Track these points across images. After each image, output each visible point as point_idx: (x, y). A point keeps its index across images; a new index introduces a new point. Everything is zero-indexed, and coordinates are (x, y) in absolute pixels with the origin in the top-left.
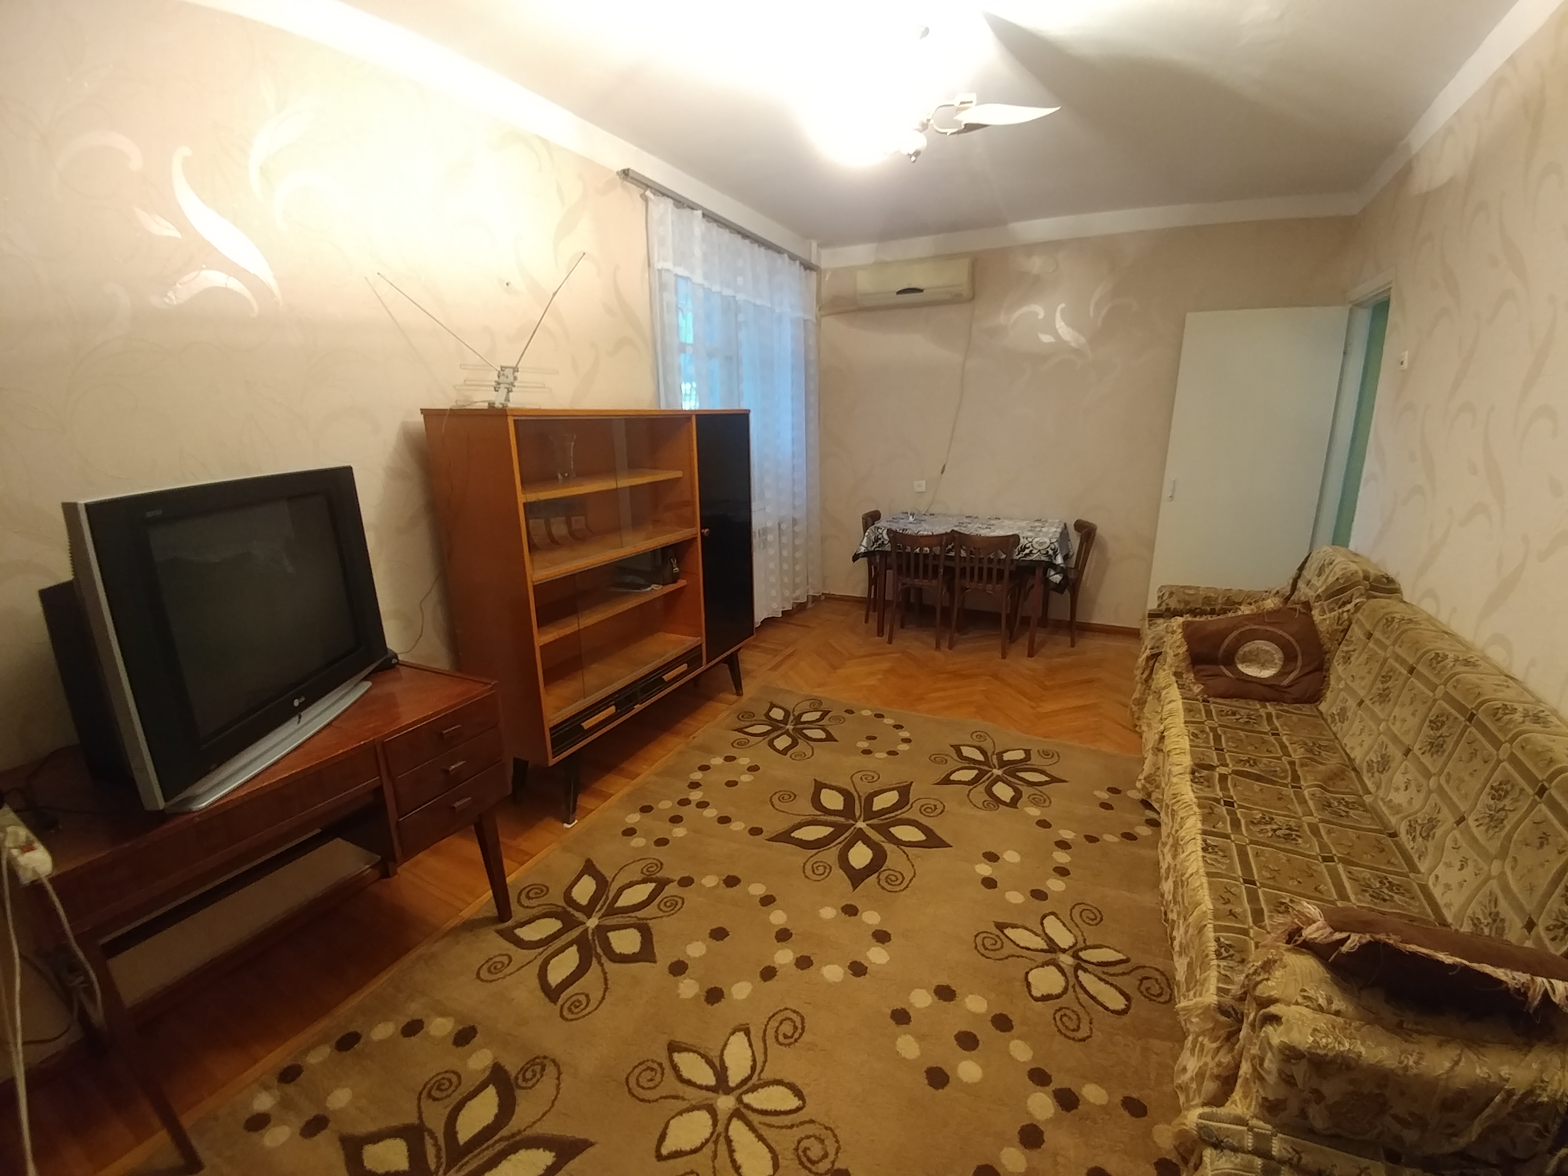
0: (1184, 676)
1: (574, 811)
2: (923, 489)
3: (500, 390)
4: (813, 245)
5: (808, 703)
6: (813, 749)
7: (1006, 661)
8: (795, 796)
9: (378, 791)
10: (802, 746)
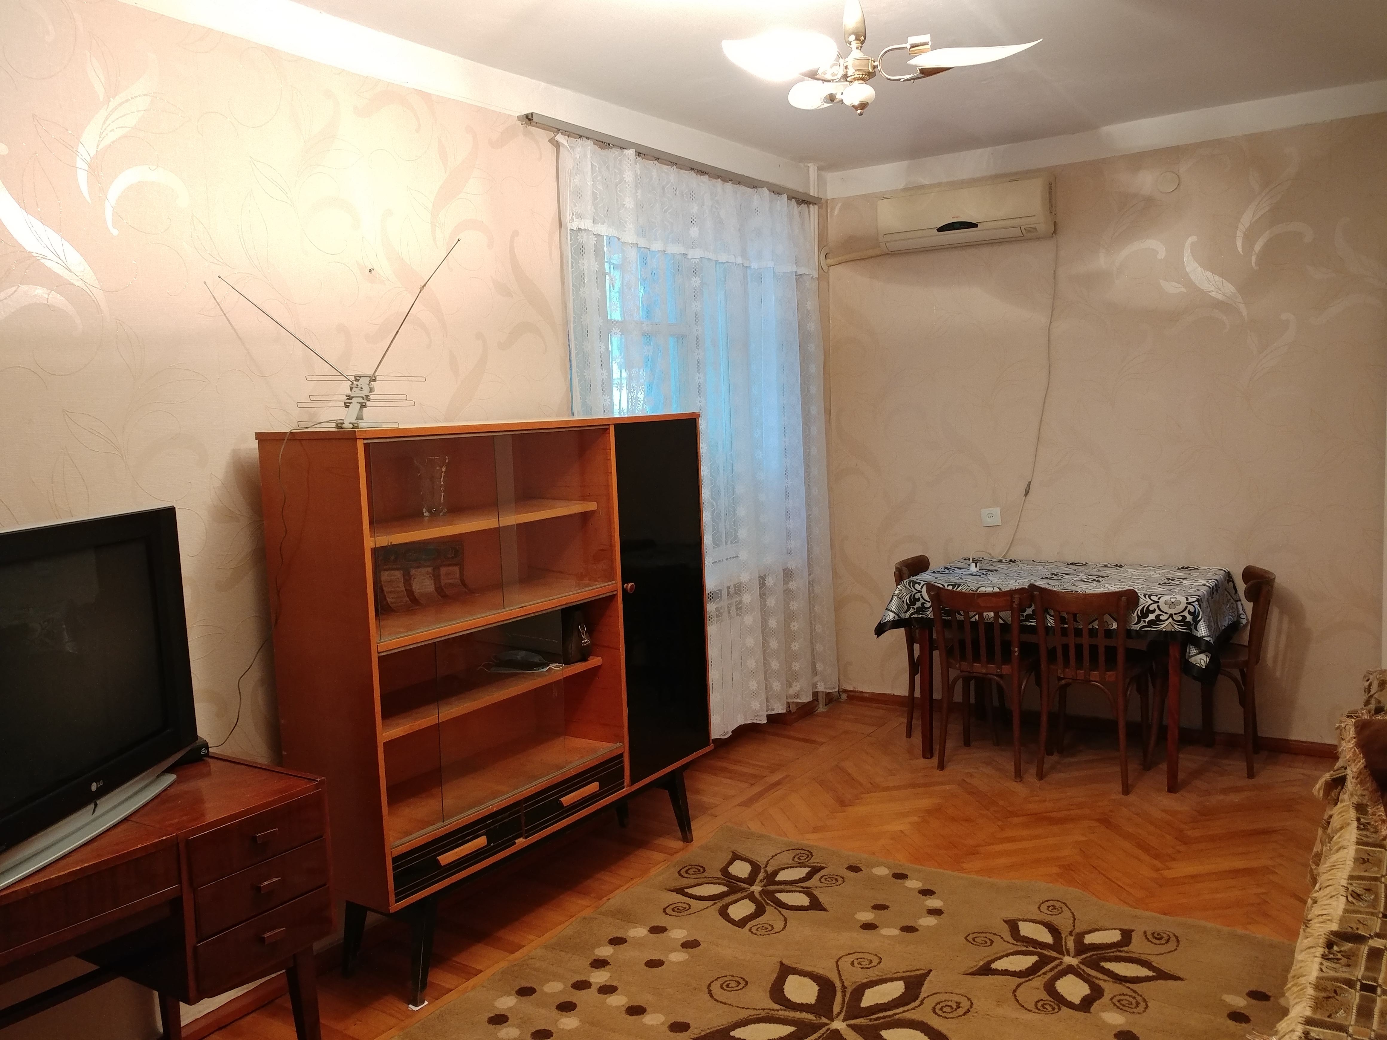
0: (1370, 810)
1: (424, 985)
2: (997, 521)
3: (351, 406)
4: (811, 170)
5: (790, 855)
6: (786, 920)
7: (1132, 798)
8: (747, 983)
9: (176, 903)
10: (771, 916)
